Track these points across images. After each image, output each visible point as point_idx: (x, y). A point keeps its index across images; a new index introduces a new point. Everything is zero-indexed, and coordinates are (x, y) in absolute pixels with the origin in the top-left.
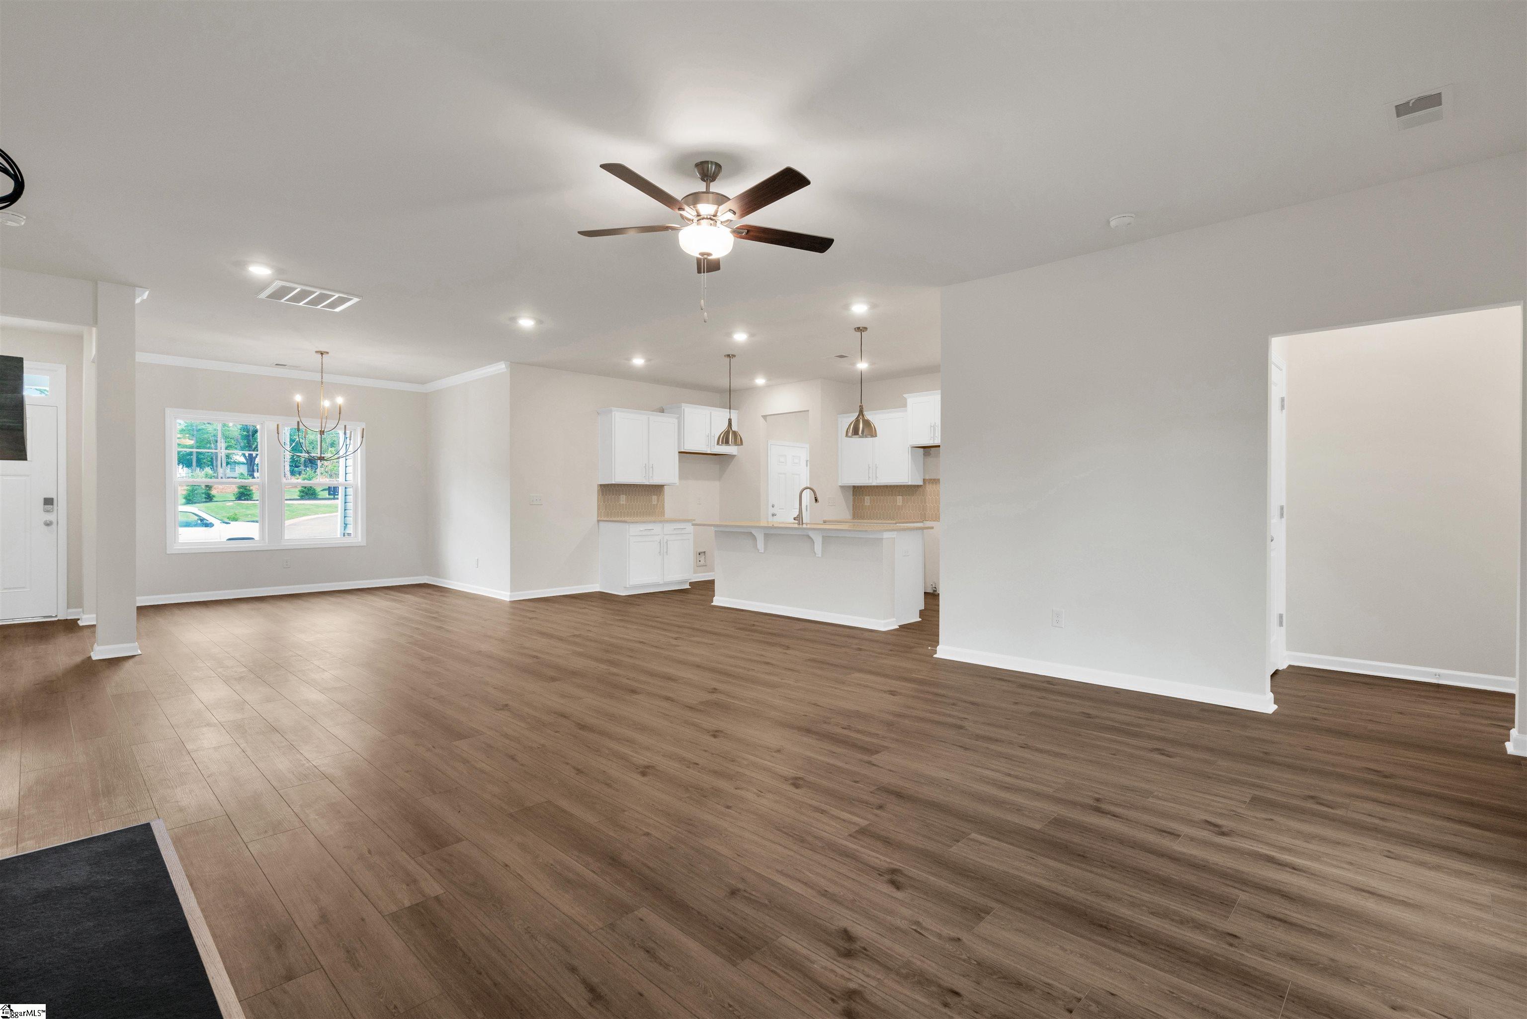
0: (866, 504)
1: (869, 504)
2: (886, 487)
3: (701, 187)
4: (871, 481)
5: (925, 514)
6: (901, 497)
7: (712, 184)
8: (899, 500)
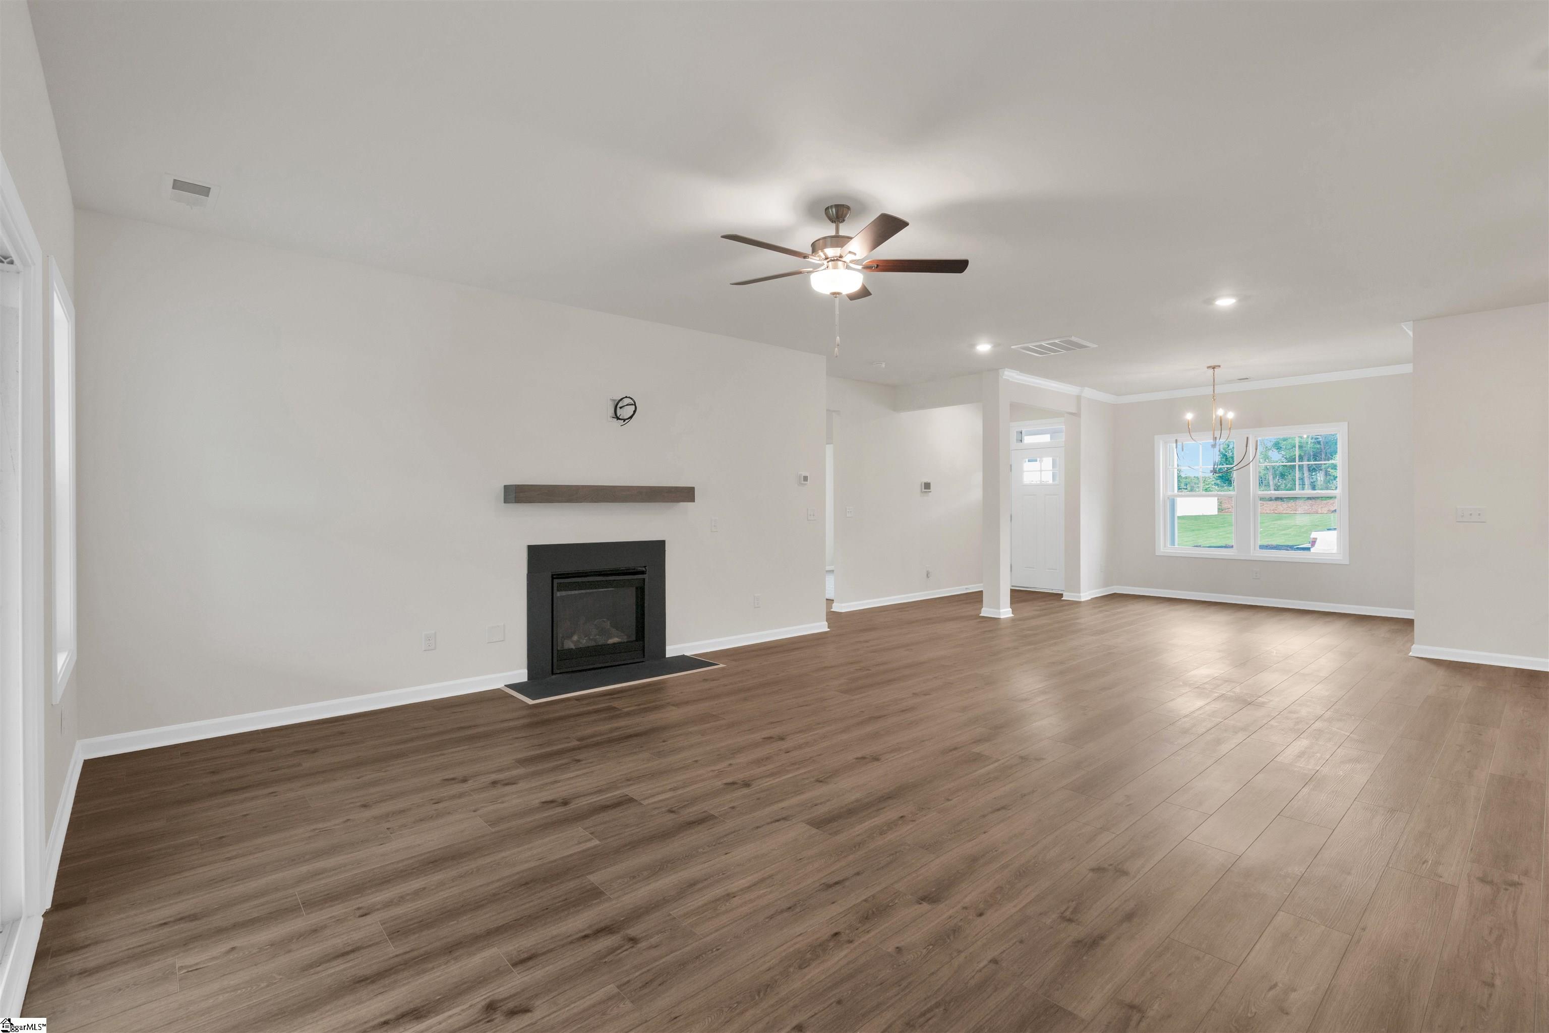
3: (829, 230)
7: (841, 225)
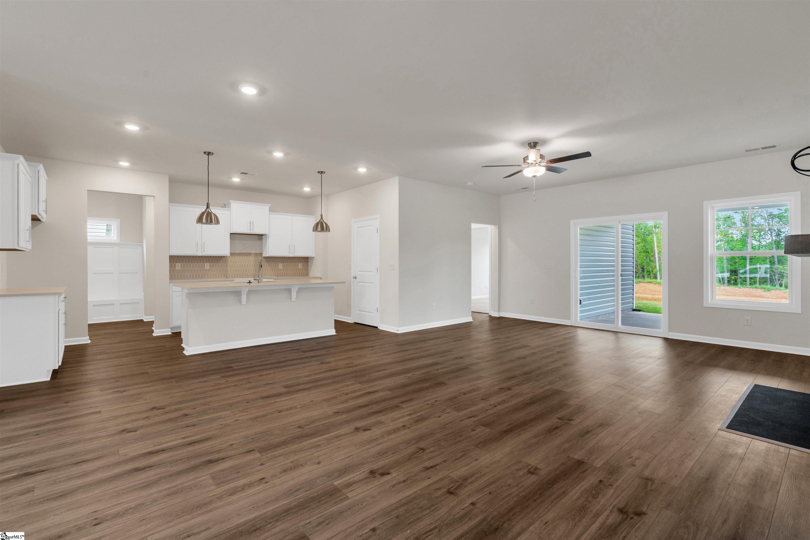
0: (177, 268)
1: (180, 268)
2: (208, 257)
4: (198, 253)
5: (227, 274)
6: (208, 264)
8: (207, 266)
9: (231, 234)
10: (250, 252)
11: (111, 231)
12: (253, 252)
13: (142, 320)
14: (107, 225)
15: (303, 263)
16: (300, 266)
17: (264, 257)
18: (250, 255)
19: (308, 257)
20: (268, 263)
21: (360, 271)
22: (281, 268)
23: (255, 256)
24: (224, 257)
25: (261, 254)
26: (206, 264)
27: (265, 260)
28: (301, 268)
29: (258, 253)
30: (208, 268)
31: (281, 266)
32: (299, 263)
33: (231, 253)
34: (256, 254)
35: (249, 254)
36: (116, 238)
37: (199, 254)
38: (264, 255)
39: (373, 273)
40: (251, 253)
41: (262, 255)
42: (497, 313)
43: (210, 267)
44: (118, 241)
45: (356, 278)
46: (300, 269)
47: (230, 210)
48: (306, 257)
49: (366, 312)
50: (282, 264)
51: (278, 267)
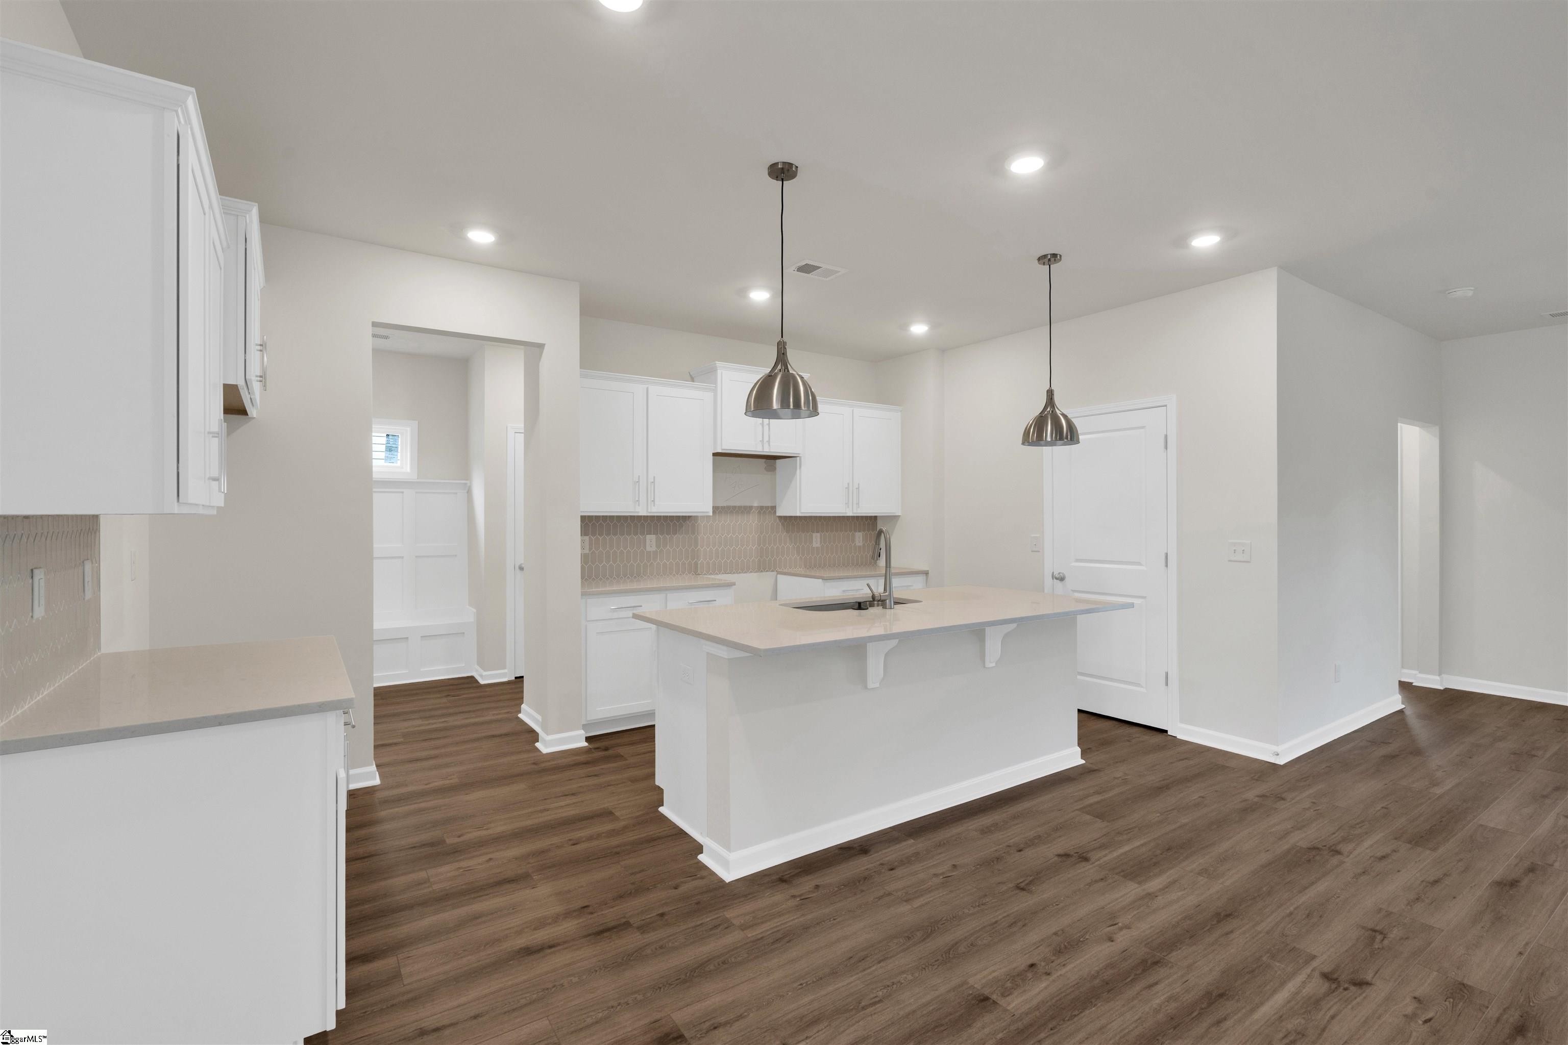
9: (715, 455)
10: (748, 504)
11: (397, 452)
12: (756, 504)
13: (472, 677)
14: (388, 435)
15: (864, 530)
16: (859, 538)
17: (780, 517)
18: (749, 513)
19: (876, 517)
20: (787, 532)
21: (1077, 560)
22: (818, 545)
23: (759, 513)
24: (689, 517)
25: (774, 508)
26: (648, 537)
27: (783, 524)
28: (861, 544)
29: (767, 508)
30: (654, 548)
31: (817, 539)
32: (855, 531)
33: (716, 509)
34: (761, 508)
35: (745, 510)
36: (408, 469)
37: (642, 511)
38: (781, 512)
39: (1143, 568)
40: (751, 508)
41: (775, 512)
42: (1438, 678)
43: (658, 546)
44: (414, 477)
45: (1062, 579)
46: (860, 547)
47: (715, 391)
48: (871, 517)
49: (1111, 680)
50: (818, 534)
51: (811, 542)
